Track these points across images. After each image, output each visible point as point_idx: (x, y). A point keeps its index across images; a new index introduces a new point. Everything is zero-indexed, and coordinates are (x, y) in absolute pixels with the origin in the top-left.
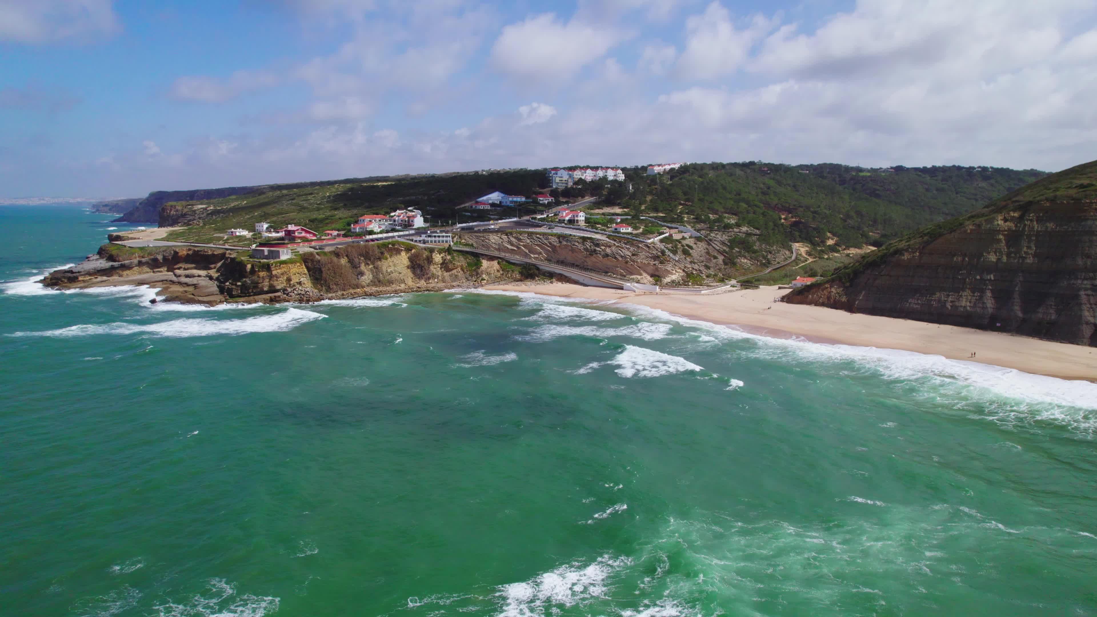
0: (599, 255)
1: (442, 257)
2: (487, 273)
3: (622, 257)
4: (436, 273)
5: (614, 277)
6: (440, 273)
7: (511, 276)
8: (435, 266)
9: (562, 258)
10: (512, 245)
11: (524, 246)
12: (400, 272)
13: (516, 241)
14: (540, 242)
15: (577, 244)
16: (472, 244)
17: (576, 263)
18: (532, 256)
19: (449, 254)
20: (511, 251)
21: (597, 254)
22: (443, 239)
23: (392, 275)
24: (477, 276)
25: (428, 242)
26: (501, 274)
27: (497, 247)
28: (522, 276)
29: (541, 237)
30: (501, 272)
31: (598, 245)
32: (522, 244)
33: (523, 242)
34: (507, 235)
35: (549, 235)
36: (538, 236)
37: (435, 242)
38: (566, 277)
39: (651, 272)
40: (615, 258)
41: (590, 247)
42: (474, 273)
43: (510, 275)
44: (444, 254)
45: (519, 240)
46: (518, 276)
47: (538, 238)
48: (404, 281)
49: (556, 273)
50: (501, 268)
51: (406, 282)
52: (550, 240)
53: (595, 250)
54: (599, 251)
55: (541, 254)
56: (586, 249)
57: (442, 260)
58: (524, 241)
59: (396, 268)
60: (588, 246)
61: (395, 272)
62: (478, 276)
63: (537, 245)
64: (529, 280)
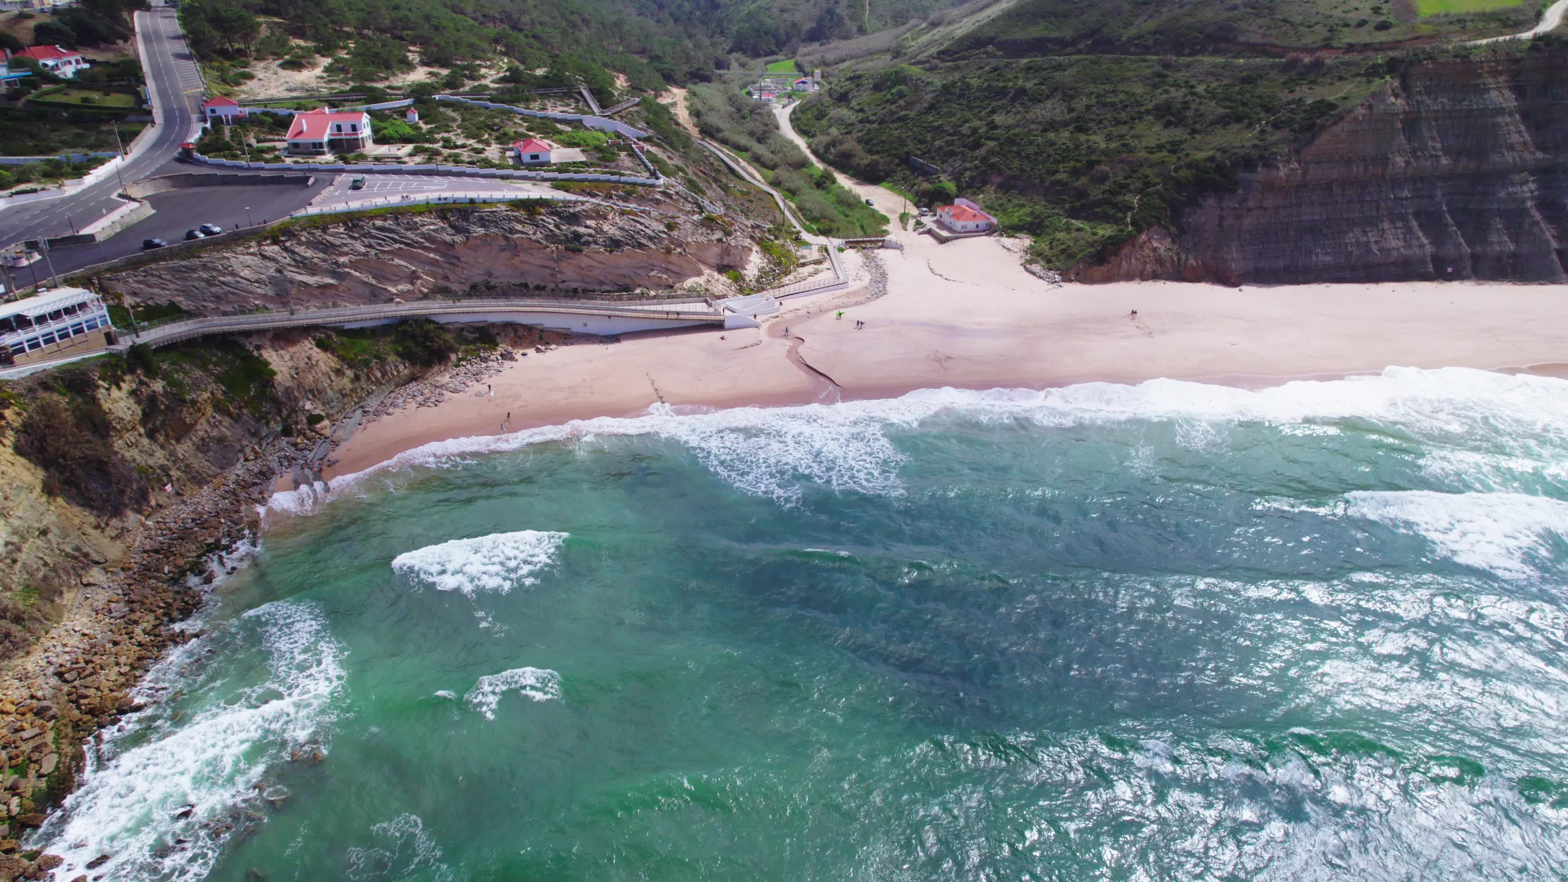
0: (593, 246)
1: (133, 393)
2: (311, 391)
3: (651, 238)
4: (151, 462)
5: (655, 297)
6: (160, 457)
7: (384, 374)
8: (130, 437)
9: (477, 275)
10: (312, 270)
11: (353, 265)
12: (41, 526)
13: (321, 255)
14: (396, 241)
15: (519, 227)
16: (172, 303)
17: (532, 282)
18: (393, 290)
19: (152, 372)
20: (317, 292)
21: (588, 243)
22: (76, 320)
23: (22, 557)
24: (279, 412)
25: (22, 350)
26: (352, 381)
27: (270, 291)
28: (413, 364)
29: (389, 223)
30: (350, 373)
31: (574, 219)
32: (342, 259)
33: (346, 254)
34: (275, 242)
35: (414, 214)
36: (379, 223)
37: (50, 340)
38: (529, 328)
39: (714, 261)
40: (641, 246)
41: (557, 226)
42: (266, 407)
43: (379, 375)
44: (128, 378)
45: (328, 248)
46: (405, 371)
47: (381, 229)
48: (86, 555)
49: (493, 325)
50: (342, 358)
51: (96, 557)
52: (424, 229)
53: (577, 236)
54: (590, 235)
55: (418, 278)
56: (551, 237)
57: (139, 402)
58: (346, 249)
59: (16, 523)
60: (551, 227)
61: (24, 539)
62: (285, 412)
63: (394, 253)
64: (436, 368)
